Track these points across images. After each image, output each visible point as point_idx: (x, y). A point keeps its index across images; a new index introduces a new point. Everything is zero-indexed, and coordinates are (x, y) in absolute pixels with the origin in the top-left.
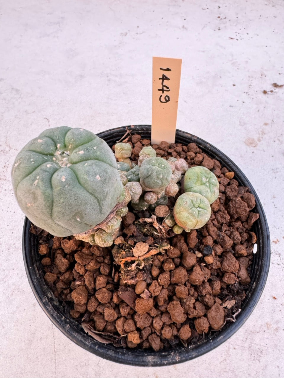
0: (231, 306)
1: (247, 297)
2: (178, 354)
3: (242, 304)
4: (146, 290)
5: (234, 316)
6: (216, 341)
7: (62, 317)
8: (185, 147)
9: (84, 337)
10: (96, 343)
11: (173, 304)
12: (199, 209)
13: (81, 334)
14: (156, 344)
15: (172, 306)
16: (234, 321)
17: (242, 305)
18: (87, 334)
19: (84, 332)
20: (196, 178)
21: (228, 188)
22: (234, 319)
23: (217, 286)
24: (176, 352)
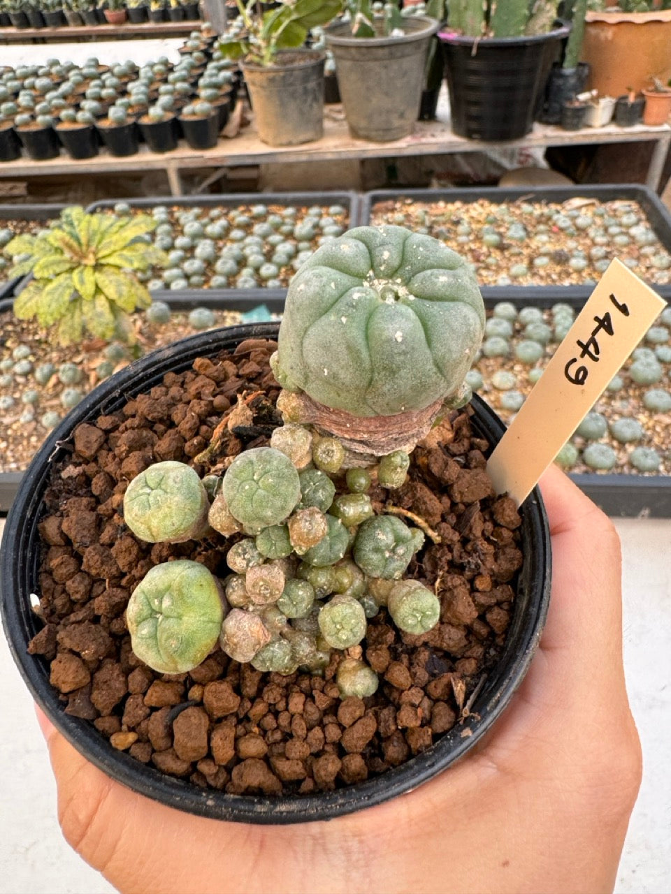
0: (68, 469)
1: (41, 495)
3: (49, 479)
5: (58, 448)
16: (58, 442)
17: (48, 476)
20: (185, 591)
21: (118, 690)
22: (59, 444)
23: (98, 484)
24: (136, 379)
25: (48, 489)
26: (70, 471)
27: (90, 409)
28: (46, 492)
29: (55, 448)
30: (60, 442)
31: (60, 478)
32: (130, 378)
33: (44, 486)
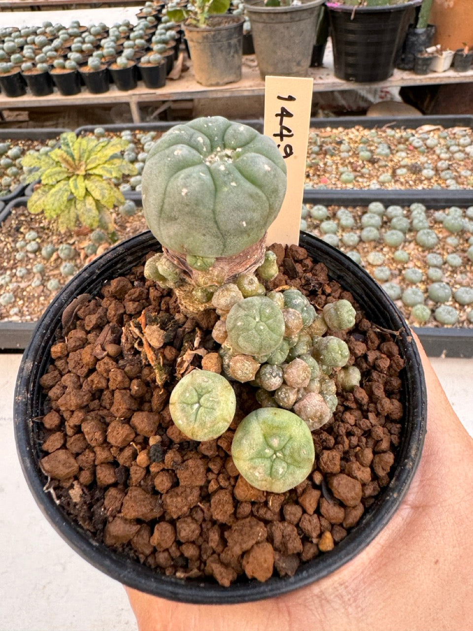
0: (71, 495)
2: (24, 400)
3: (71, 514)
4: (105, 353)
5: (52, 491)
6: (26, 454)
7: (99, 269)
8: (385, 445)
9: (72, 293)
10: (61, 307)
11: (85, 395)
12: (197, 406)
13: (76, 290)
14: (47, 379)
15: (83, 394)
16: (45, 488)
17: (69, 514)
18: (75, 298)
19: (78, 295)
22: (47, 489)
23: (106, 476)
24: (29, 402)
25: (79, 519)
26: (76, 493)
27: (30, 449)
28: (80, 523)
29: (49, 492)
30: (47, 485)
31: (76, 504)
32: (26, 405)
33: (76, 521)
